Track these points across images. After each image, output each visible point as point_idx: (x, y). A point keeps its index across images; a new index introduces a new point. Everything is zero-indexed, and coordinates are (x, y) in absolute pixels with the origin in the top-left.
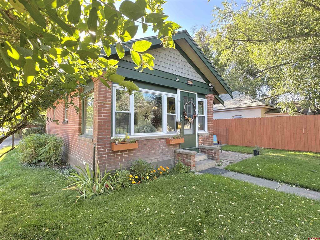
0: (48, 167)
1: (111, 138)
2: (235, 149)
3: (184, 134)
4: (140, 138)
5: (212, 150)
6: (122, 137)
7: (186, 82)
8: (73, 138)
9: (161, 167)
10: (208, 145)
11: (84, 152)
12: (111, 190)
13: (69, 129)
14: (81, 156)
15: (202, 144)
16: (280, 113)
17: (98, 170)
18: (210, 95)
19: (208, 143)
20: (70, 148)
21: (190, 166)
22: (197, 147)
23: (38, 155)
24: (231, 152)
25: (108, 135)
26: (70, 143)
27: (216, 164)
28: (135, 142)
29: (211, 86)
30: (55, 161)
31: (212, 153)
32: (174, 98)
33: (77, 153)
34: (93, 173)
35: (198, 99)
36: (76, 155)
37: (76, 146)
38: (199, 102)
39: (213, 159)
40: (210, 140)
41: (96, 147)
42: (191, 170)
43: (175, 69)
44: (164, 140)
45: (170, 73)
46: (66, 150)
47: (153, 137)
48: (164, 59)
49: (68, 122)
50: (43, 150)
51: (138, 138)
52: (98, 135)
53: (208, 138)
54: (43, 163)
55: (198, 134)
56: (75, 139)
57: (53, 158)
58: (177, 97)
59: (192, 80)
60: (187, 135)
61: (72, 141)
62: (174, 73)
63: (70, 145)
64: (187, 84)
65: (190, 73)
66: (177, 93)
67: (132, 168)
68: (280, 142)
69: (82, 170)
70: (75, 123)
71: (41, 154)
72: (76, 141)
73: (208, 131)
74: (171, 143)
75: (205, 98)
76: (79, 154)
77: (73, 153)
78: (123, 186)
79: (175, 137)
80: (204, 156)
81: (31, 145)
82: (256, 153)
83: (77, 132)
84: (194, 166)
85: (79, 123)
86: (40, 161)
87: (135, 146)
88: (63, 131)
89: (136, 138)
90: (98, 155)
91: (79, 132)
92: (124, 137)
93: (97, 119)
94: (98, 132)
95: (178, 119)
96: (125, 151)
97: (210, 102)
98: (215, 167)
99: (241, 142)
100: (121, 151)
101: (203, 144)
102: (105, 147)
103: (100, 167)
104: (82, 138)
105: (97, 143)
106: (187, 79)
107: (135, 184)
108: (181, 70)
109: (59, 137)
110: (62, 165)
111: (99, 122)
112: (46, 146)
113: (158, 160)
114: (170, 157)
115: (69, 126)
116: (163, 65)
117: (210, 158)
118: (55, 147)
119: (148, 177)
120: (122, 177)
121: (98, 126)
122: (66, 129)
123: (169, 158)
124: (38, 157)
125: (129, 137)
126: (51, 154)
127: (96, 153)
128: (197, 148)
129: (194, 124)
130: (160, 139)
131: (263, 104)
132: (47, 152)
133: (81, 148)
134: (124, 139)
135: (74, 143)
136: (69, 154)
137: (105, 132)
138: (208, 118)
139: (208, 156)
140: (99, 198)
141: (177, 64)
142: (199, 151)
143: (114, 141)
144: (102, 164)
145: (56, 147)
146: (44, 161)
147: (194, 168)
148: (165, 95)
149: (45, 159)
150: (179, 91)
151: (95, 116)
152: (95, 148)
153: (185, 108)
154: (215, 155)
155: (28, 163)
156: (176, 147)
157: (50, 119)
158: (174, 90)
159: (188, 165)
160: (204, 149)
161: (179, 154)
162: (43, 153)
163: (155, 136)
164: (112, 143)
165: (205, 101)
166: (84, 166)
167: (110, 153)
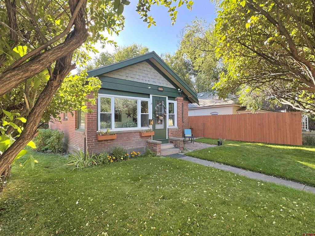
0: (53, 153)
1: (97, 132)
2: (206, 141)
3: (156, 129)
4: (119, 131)
5: (177, 141)
6: (104, 131)
7: (157, 89)
8: (71, 132)
9: (134, 152)
10: (177, 137)
11: (79, 141)
12: (96, 165)
13: (68, 125)
14: (77, 144)
15: (171, 136)
16: (245, 111)
17: (87, 153)
18: (179, 98)
19: (177, 136)
20: (69, 139)
21: (156, 152)
22: (167, 138)
23: (45, 144)
24: (202, 143)
25: (95, 129)
26: (69, 136)
27: (179, 152)
28: (115, 134)
29: (180, 91)
30: (58, 149)
31: (177, 143)
32: (148, 101)
33: (74, 143)
34: (84, 155)
35: (168, 101)
36: (73, 144)
37: (73, 137)
38: (169, 103)
39: (177, 148)
40: (178, 133)
41: (87, 137)
42: (157, 155)
43: (147, 79)
44: (139, 133)
45: (144, 83)
46: (66, 141)
47: (129, 131)
48: (138, 73)
49: (67, 119)
50: (49, 141)
51: (117, 132)
52: (88, 129)
53: (177, 132)
54: (49, 150)
55: (168, 128)
56: (73, 132)
57: (57, 146)
58: (150, 100)
59: (162, 87)
60: (157, 129)
61: (70, 134)
62: (147, 82)
63: (69, 138)
64: (158, 90)
65: (161, 81)
66: (149, 98)
67: (111, 152)
68: (244, 135)
69: (77, 154)
70: (73, 120)
71: (47, 144)
72: (73, 134)
73: (178, 126)
74: (143, 135)
75: (175, 100)
76: (76, 144)
77: (72, 143)
78: (103, 163)
79: (147, 131)
80: (172, 146)
81: (40, 137)
82: (219, 143)
83: (74, 127)
84: (160, 152)
85: (76, 120)
86: (47, 149)
87: (114, 137)
88: (63, 126)
89: (116, 132)
90: (88, 143)
91: (76, 128)
92: (106, 131)
93: (87, 119)
94: (88, 127)
95: (151, 117)
96: (108, 140)
97: (179, 103)
98: (179, 153)
99: (215, 135)
100: (105, 141)
101: (173, 136)
102: (93, 138)
103: (89, 151)
104: (78, 131)
105: (87, 135)
106: (158, 87)
107: (113, 162)
108: (152, 80)
109: (60, 131)
110: (64, 152)
111: (88, 121)
112: (51, 138)
113: (133, 147)
114: (143, 145)
115: (69, 122)
116: (138, 77)
117: (176, 147)
118: (57, 138)
119: (122, 158)
120: (103, 157)
121: (88, 123)
122: (66, 125)
123: (142, 147)
124: (45, 146)
125: (110, 131)
126: (55, 144)
127: (86, 141)
128: (167, 140)
129: (164, 121)
130: (135, 132)
131: (234, 103)
132: (52, 142)
133: (77, 139)
134: (107, 132)
135: (72, 135)
136: (68, 144)
137: (93, 127)
138: (177, 116)
139: (175, 146)
140: (87, 169)
141: (149, 76)
142: (168, 141)
143: (99, 133)
144: (91, 149)
145: (59, 138)
146: (49, 149)
147: (160, 153)
148: (140, 99)
149: (51, 148)
150: (151, 96)
151: (86, 117)
152: (85, 138)
153: (156, 108)
154: (179, 145)
155: (38, 151)
156: (148, 138)
157: (57, 120)
158: (148, 95)
159: (155, 151)
160: (172, 140)
161: (150, 143)
162: (49, 143)
163: (131, 130)
164: (97, 135)
165: (175, 103)
166: (79, 152)
167: (96, 142)
